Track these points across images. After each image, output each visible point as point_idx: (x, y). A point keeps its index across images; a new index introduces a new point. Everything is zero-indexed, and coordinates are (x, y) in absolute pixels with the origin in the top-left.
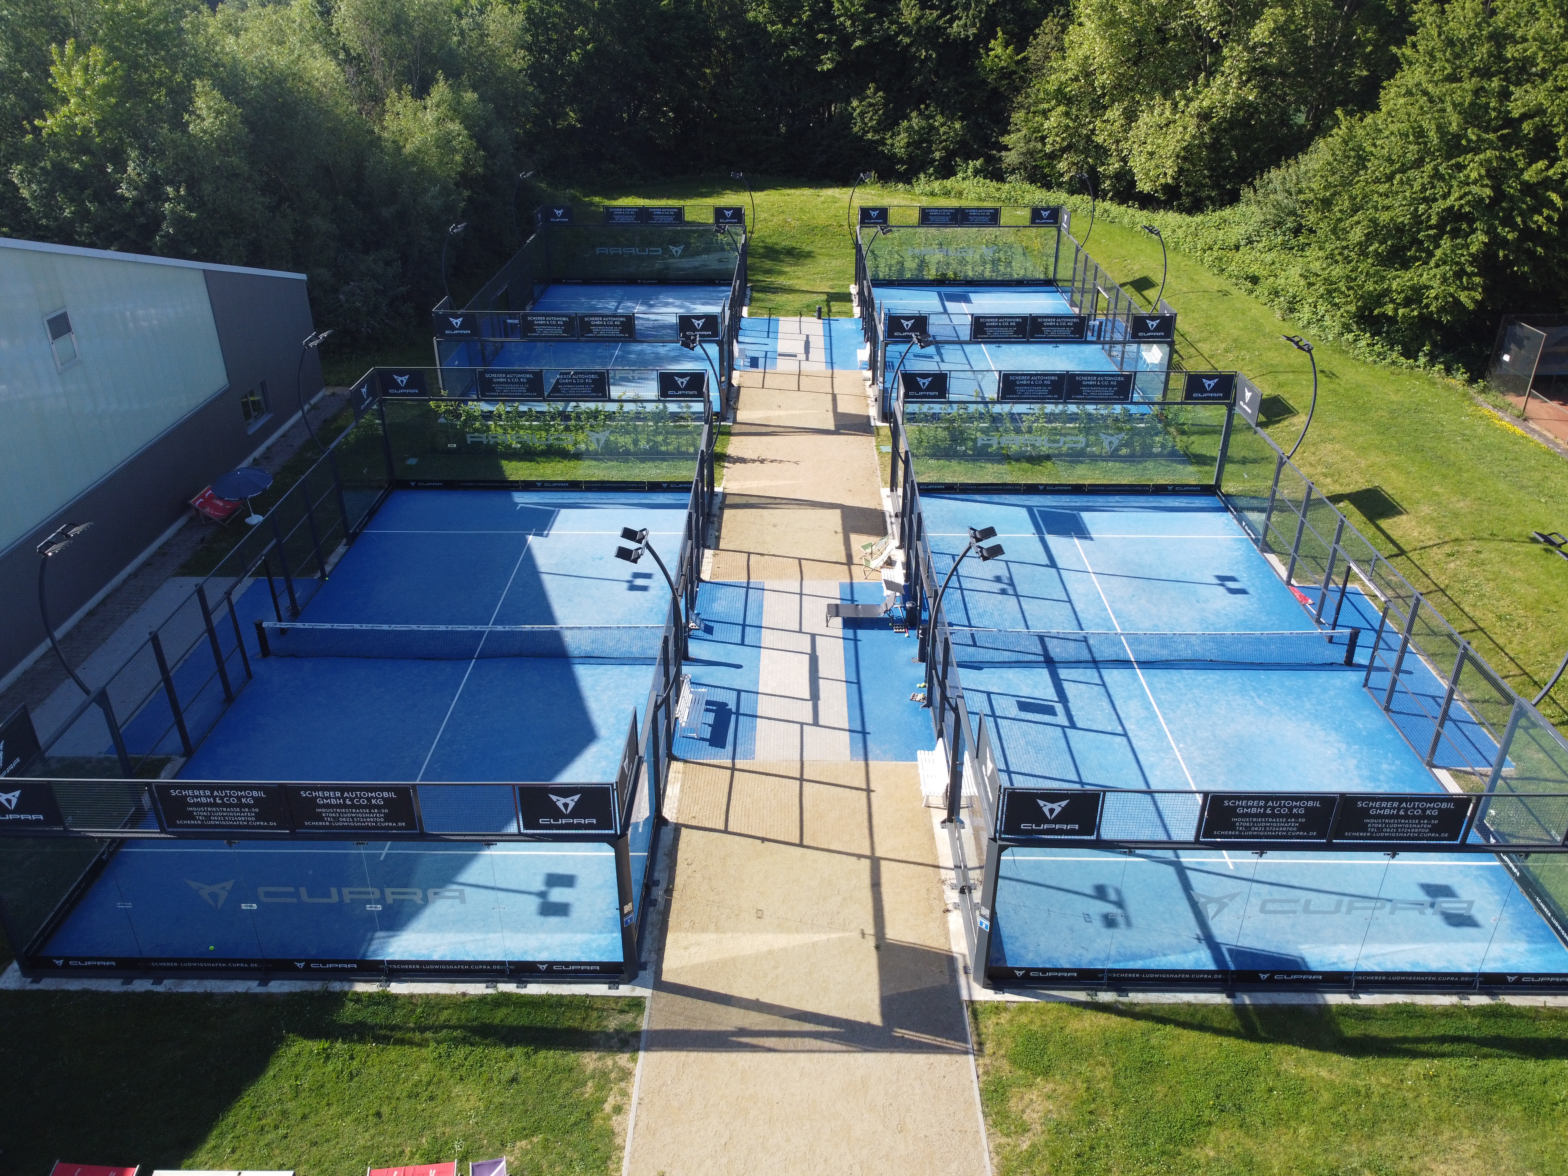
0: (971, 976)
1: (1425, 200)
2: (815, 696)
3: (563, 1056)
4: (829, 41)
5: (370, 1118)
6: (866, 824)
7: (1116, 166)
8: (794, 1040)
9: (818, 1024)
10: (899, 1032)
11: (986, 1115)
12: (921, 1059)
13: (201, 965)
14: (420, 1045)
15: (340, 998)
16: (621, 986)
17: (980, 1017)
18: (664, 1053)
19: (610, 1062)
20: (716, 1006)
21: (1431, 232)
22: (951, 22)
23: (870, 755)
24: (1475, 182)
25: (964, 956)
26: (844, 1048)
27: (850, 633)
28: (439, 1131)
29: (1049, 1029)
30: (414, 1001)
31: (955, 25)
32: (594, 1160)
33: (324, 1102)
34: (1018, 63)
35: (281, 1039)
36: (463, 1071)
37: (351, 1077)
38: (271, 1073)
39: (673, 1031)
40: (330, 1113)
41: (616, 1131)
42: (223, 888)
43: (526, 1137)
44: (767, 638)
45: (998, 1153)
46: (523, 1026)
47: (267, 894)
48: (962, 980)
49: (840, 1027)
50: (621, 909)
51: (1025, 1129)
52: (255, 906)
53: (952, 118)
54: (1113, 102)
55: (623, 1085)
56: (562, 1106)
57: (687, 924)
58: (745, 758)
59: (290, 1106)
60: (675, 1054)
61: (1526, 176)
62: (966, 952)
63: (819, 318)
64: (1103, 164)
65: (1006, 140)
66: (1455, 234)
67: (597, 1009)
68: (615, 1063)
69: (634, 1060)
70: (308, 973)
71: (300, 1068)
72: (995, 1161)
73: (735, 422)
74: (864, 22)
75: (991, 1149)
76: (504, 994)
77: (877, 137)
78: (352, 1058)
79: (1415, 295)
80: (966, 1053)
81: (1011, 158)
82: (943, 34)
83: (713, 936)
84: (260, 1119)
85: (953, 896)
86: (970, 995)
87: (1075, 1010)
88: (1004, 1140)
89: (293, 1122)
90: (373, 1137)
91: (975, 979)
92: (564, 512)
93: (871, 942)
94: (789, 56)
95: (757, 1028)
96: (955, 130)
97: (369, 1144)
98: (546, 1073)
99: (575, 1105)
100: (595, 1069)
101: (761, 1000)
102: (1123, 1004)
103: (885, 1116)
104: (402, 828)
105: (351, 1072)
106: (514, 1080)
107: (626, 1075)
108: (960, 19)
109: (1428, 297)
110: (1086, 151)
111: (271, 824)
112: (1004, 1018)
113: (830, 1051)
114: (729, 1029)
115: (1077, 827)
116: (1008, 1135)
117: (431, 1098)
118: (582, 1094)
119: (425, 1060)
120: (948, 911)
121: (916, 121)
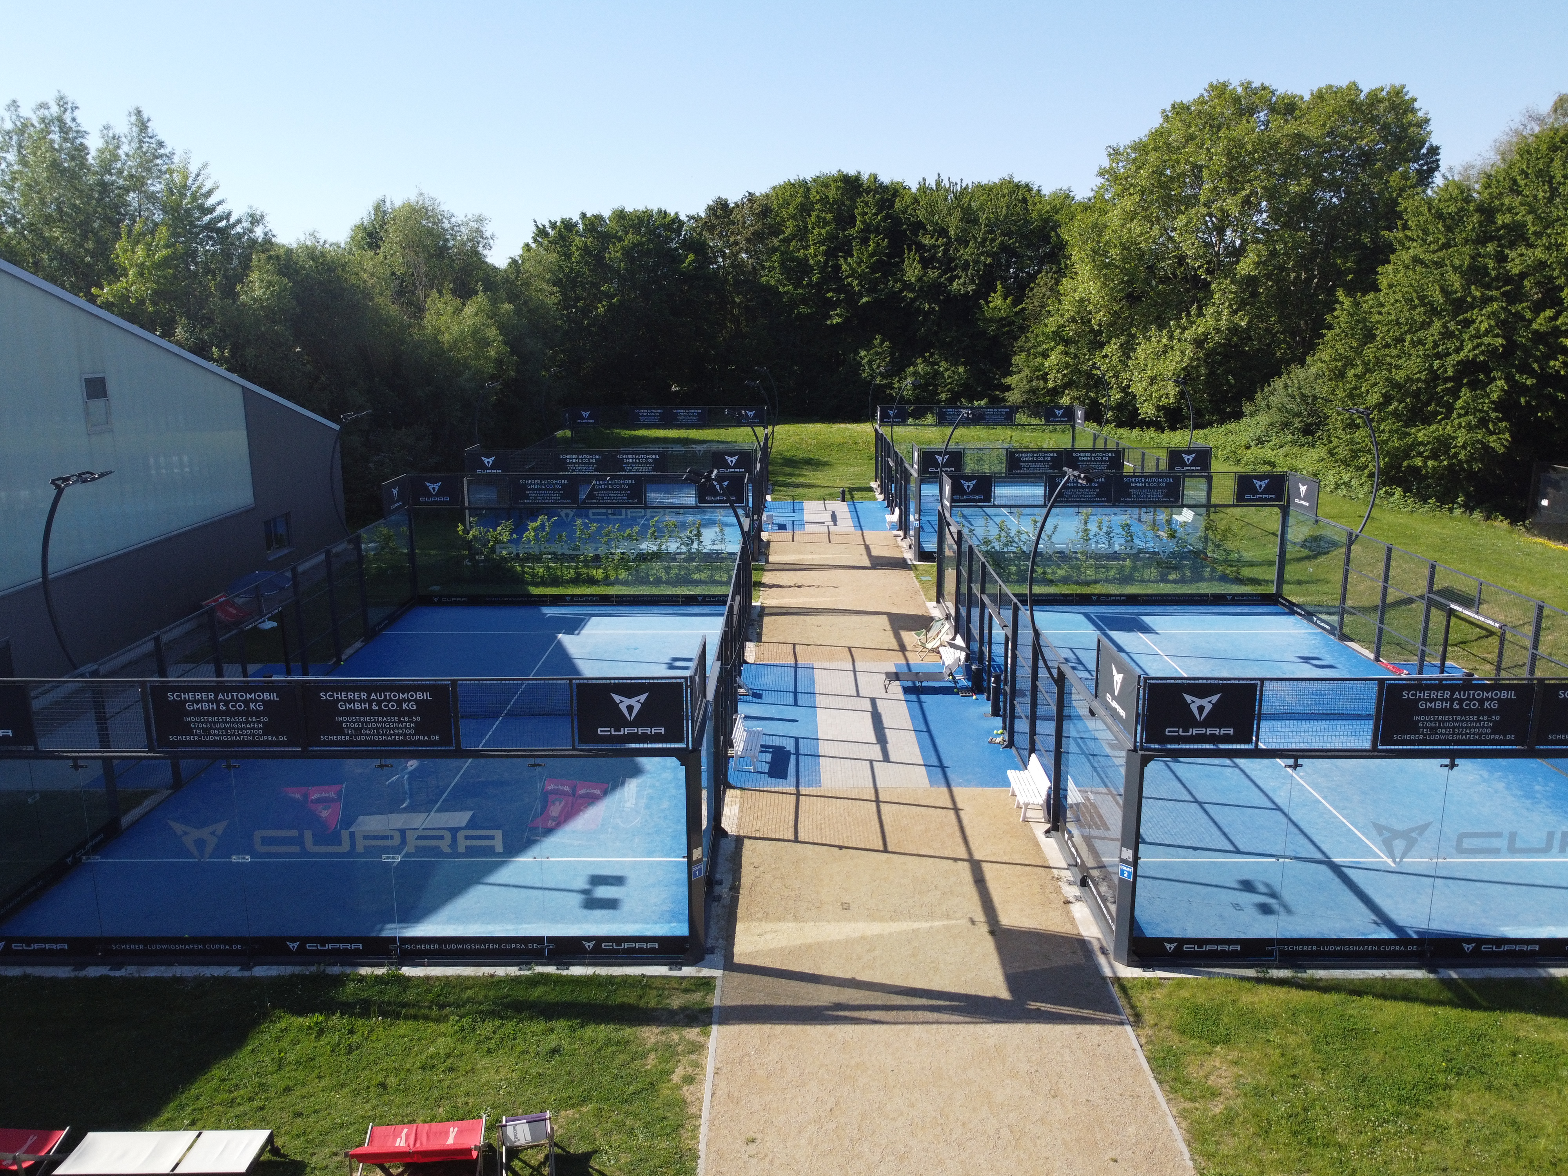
0: (1112, 957)
1: (1438, 356)
2: (882, 740)
3: (617, 1030)
4: (838, 299)
5: (372, 1089)
6: (958, 834)
7: (1118, 396)
8: (904, 1013)
9: (931, 998)
10: (1034, 1005)
11: (1160, 1082)
12: (1066, 1029)
13: (172, 947)
14: (438, 1020)
15: (339, 981)
16: (684, 968)
17: (1130, 992)
18: (743, 1026)
19: (676, 1037)
20: (803, 984)
21: (1449, 385)
22: (951, 280)
23: (952, 784)
24: (1487, 333)
25: (1099, 939)
26: (968, 1019)
27: (913, 697)
28: (460, 1101)
29: (1217, 1002)
30: (431, 982)
31: (955, 284)
32: (662, 1128)
33: (314, 1075)
34: (1016, 313)
35: (266, 1016)
36: (492, 1044)
37: (350, 1050)
38: (250, 1048)
39: (752, 1006)
40: (321, 1085)
41: (689, 1100)
42: (213, 833)
43: (573, 1106)
44: (820, 701)
45: (1185, 1118)
46: (565, 1002)
47: (266, 841)
48: (1102, 960)
49: (959, 1000)
50: (689, 856)
51: (1215, 1094)
52: (248, 859)
53: (956, 364)
54: (1110, 339)
55: (694, 1057)
56: (616, 1077)
57: (760, 915)
58: (810, 785)
59: (271, 1079)
60: (757, 1027)
61: (1535, 326)
62: (1100, 936)
63: (843, 500)
64: (1104, 396)
65: (1008, 380)
66: (1474, 385)
67: (656, 988)
68: (682, 1038)
69: (707, 1034)
70: (303, 956)
71: (285, 1044)
72: (1184, 1125)
73: (767, 562)
74: (870, 282)
75: (1174, 1113)
76: (541, 974)
77: (885, 382)
78: (351, 1032)
79: (1443, 446)
80: (1122, 1023)
81: (1014, 397)
82: (944, 292)
83: (791, 925)
84: (230, 1092)
85: (1073, 891)
86: (1114, 972)
87: (1248, 985)
88: (1189, 1105)
89: (273, 1095)
90: (374, 1108)
91: (1117, 959)
92: (594, 619)
93: (984, 929)
94: (800, 313)
95: (857, 1003)
96: (959, 374)
97: (370, 1114)
98: (596, 1046)
99: (635, 1076)
100: (657, 1042)
101: (858, 978)
102: (1302, 979)
103: (1032, 1082)
104: (435, 743)
105: (350, 1045)
106: (555, 1051)
107: (697, 1048)
108: (960, 278)
109: (1455, 447)
110: (1088, 387)
111: (281, 738)
112: (1159, 994)
113: (950, 1023)
114: (821, 1004)
115: (1231, 731)
116: (1193, 1100)
117: (451, 1069)
118: (643, 1065)
119: (443, 1034)
120: (1069, 902)
121: (921, 367)
